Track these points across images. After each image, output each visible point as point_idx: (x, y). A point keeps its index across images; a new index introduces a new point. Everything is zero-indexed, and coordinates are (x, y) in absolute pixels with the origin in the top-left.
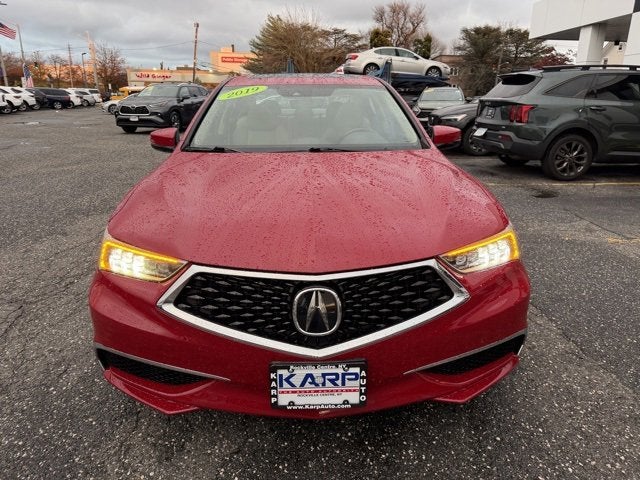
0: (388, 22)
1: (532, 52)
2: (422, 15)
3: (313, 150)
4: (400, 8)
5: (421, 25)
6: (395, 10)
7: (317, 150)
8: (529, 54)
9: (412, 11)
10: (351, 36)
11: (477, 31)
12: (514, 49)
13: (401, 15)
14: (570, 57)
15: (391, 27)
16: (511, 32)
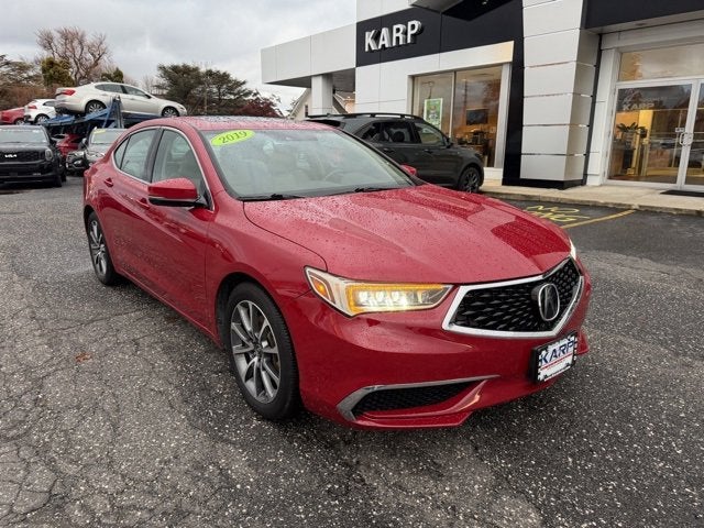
0: (61, 49)
1: (235, 95)
2: (103, 46)
3: (358, 191)
4: (73, 35)
5: (105, 57)
6: (68, 37)
7: (362, 190)
8: (232, 97)
9: (89, 40)
10: (15, 64)
11: (175, 69)
12: (215, 90)
13: (76, 43)
14: (274, 101)
15: (64, 57)
16: (210, 73)
